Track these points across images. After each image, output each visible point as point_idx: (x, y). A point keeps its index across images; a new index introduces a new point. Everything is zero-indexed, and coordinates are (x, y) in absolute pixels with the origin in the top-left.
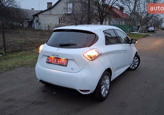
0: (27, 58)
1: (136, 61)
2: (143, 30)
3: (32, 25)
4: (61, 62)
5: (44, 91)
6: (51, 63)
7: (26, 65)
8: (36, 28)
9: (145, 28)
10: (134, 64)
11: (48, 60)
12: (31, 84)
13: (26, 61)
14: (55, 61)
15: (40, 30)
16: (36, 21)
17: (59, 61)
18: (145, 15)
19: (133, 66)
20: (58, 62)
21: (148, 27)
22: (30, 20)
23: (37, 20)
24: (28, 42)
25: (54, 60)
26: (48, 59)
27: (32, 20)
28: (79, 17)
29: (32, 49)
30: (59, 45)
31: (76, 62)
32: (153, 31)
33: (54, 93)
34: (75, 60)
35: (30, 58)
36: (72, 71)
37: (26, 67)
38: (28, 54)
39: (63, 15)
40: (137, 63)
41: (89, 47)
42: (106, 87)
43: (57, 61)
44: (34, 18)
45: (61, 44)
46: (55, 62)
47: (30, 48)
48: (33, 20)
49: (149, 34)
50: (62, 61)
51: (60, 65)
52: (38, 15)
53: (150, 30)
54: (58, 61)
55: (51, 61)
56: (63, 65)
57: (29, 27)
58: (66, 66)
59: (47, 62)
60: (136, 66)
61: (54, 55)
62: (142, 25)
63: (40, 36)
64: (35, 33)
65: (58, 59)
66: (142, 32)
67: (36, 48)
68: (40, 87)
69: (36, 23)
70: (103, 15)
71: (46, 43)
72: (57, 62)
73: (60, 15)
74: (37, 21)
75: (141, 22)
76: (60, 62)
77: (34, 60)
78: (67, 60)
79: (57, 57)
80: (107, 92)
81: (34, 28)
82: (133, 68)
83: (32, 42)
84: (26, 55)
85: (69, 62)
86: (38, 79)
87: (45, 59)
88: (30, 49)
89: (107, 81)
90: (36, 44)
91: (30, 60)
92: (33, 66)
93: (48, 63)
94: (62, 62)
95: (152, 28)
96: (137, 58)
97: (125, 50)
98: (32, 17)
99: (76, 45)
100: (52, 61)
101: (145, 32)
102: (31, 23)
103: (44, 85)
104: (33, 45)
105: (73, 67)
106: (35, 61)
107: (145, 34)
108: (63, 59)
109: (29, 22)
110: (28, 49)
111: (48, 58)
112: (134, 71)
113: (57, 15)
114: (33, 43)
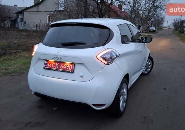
0: (12, 63)
1: (149, 64)
2: (144, 30)
3: (16, 24)
4: (65, 67)
5: (40, 107)
6: (52, 70)
7: (13, 73)
8: (20, 28)
9: (145, 28)
10: (147, 68)
11: (46, 66)
12: (22, 98)
13: (12, 67)
14: (57, 66)
15: (26, 30)
16: (20, 20)
17: (63, 66)
18: (146, 13)
19: (146, 70)
20: (61, 68)
21: (149, 27)
22: (13, 19)
23: (21, 18)
24: (12, 45)
25: (54, 65)
26: (46, 64)
27: (15, 18)
28: (73, 14)
29: (19, 53)
30: (61, 44)
31: (86, 67)
32: (154, 31)
33: (54, 109)
34: (85, 63)
35: (16, 64)
36: (81, 79)
37: (12, 76)
38: (13, 59)
39: (53, 12)
40: (150, 66)
41: (103, 46)
42: (123, 98)
43: (59, 66)
44: (18, 16)
45: (64, 43)
46: (57, 68)
47: (15, 51)
48: (17, 19)
49: (151, 34)
50: (66, 66)
51: (63, 71)
52: (23, 12)
53: (151, 30)
54: (61, 66)
55: (50, 66)
56: (69, 72)
57: (12, 26)
58: (72, 72)
59: (44, 68)
60: (149, 69)
61: (55, 58)
62: (143, 24)
63: (27, 36)
64: (19, 34)
65: (60, 63)
66: (143, 32)
67: (23, 51)
68: (34, 102)
69: (20, 21)
70: (102, 12)
71: (42, 42)
72: (59, 68)
73: (50, 12)
74: (22, 20)
75: (141, 21)
76: (63, 68)
77: (22, 66)
78: (74, 64)
79: (59, 60)
80: (124, 104)
81: (18, 28)
82: (146, 72)
83: (17, 45)
84: (12, 60)
85: (77, 67)
86: (32, 91)
87: (42, 64)
88: (15, 53)
89: (125, 90)
90: (23, 46)
91: (16, 66)
92: (21, 74)
93: (47, 69)
94: (67, 68)
95: (153, 28)
96: (150, 61)
97: (141, 50)
98: (16, 15)
99: (85, 44)
100: (52, 67)
101: (147, 33)
102: (14, 22)
103: (39, 98)
104: (19, 48)
105: (82, 74)
106: (23, 68)
107: (147, 34)
108: (68, 64)
109: (12, 21)
110: (13, 53)
111: (46, 62)
112: (147, 76)
113: (46, 12)
114: (19, 45)
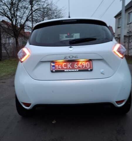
4: (81, 66)
6: (63, 71)
11: (54, 68)
14: (69, 66)
17: (77, 65)
20: (76, 68)
26: (53, 66)
33: (53, 122)
36: (102, 76)
43: (72, 66)
46: (69, 68)
50: (81, 64)
51: (80, 71)
54: (75, 65)
55: (60, 67)
56: (87, 70)
58: (91, 70)
59: (52, 71)
61: (68, 57)
65: (72, 62)
72: (73, 68)
78: (91, 61)
79: (74, 59)
85: (95, 65)
94: (83, 66)
100: (62, 68)
105: (103, 70)
111: (52, 64)
